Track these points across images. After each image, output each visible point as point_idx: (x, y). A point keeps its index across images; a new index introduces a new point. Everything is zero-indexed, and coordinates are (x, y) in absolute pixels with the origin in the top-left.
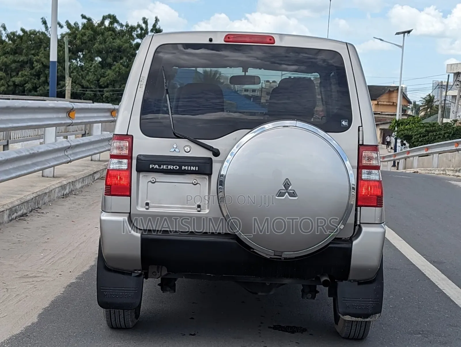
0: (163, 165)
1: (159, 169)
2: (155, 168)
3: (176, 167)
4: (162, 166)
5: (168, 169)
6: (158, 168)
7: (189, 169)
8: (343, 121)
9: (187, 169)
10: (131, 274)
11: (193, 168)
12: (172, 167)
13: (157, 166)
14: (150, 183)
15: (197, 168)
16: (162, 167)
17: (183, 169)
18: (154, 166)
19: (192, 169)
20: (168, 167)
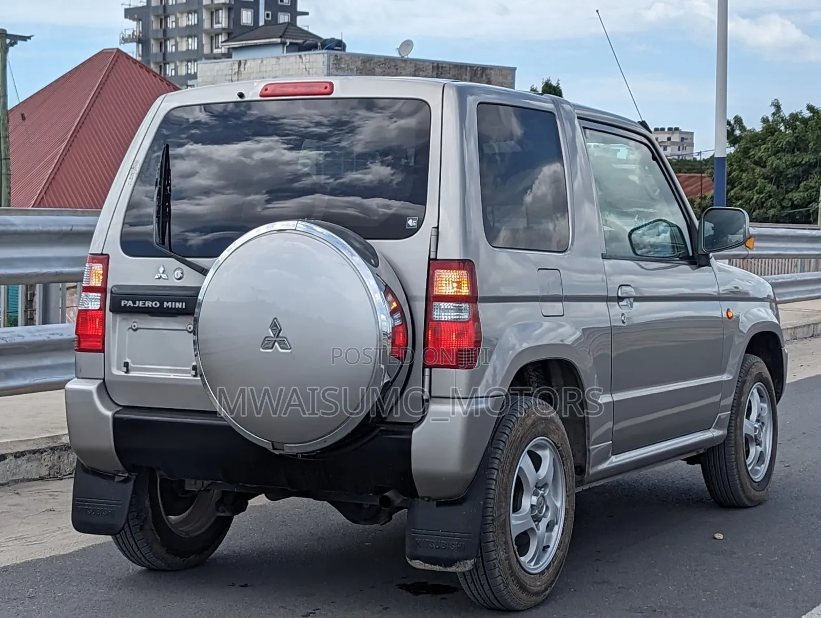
0: (139, 301)
1: (134, 307)
2: (128, 305)
3: (156, 304)
4: (137, 302)
5: (145, 307)
6: (132, 305)
7: (173, 307)
8: (409, 219)
9: (170, 307)
10: (113, 478)
11: (179, 305)
12: (151, 303)
13: (130, 302)
14: (131, 330)
15: (184, 304)
16: (137, 305)
17: (165, 306)
18: (126, 302)
19: (177, 307)
20: (144, 304)
